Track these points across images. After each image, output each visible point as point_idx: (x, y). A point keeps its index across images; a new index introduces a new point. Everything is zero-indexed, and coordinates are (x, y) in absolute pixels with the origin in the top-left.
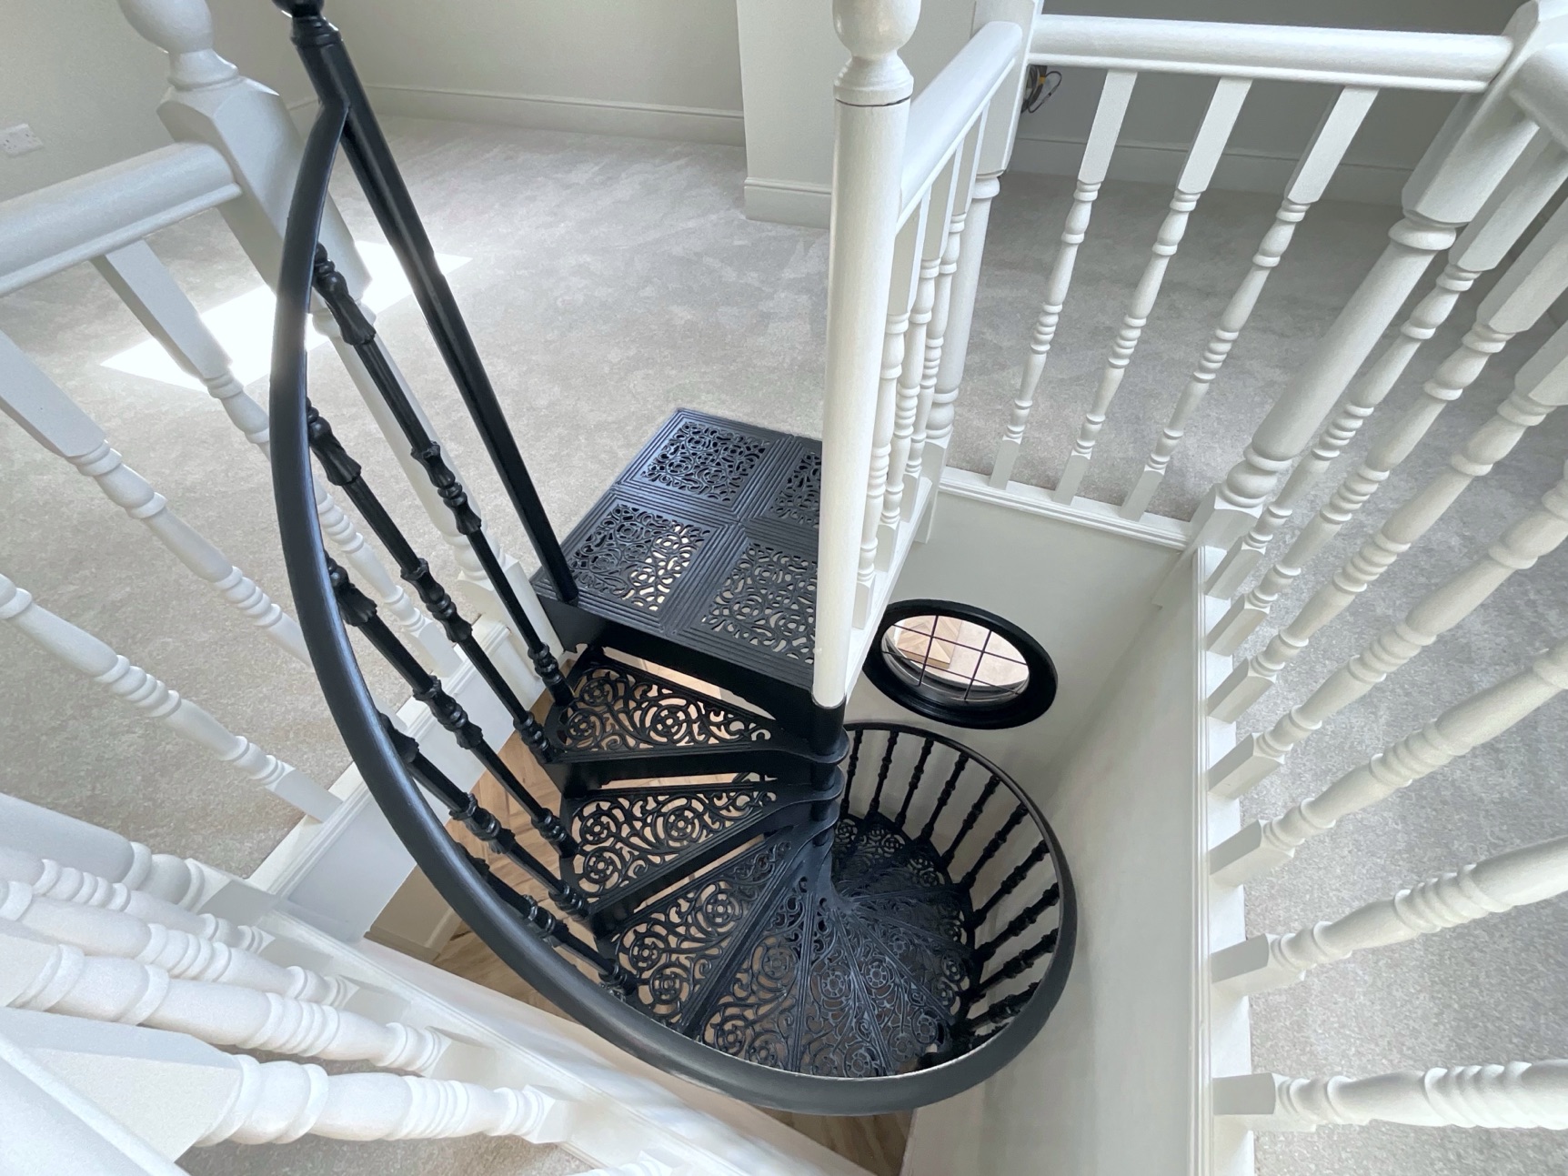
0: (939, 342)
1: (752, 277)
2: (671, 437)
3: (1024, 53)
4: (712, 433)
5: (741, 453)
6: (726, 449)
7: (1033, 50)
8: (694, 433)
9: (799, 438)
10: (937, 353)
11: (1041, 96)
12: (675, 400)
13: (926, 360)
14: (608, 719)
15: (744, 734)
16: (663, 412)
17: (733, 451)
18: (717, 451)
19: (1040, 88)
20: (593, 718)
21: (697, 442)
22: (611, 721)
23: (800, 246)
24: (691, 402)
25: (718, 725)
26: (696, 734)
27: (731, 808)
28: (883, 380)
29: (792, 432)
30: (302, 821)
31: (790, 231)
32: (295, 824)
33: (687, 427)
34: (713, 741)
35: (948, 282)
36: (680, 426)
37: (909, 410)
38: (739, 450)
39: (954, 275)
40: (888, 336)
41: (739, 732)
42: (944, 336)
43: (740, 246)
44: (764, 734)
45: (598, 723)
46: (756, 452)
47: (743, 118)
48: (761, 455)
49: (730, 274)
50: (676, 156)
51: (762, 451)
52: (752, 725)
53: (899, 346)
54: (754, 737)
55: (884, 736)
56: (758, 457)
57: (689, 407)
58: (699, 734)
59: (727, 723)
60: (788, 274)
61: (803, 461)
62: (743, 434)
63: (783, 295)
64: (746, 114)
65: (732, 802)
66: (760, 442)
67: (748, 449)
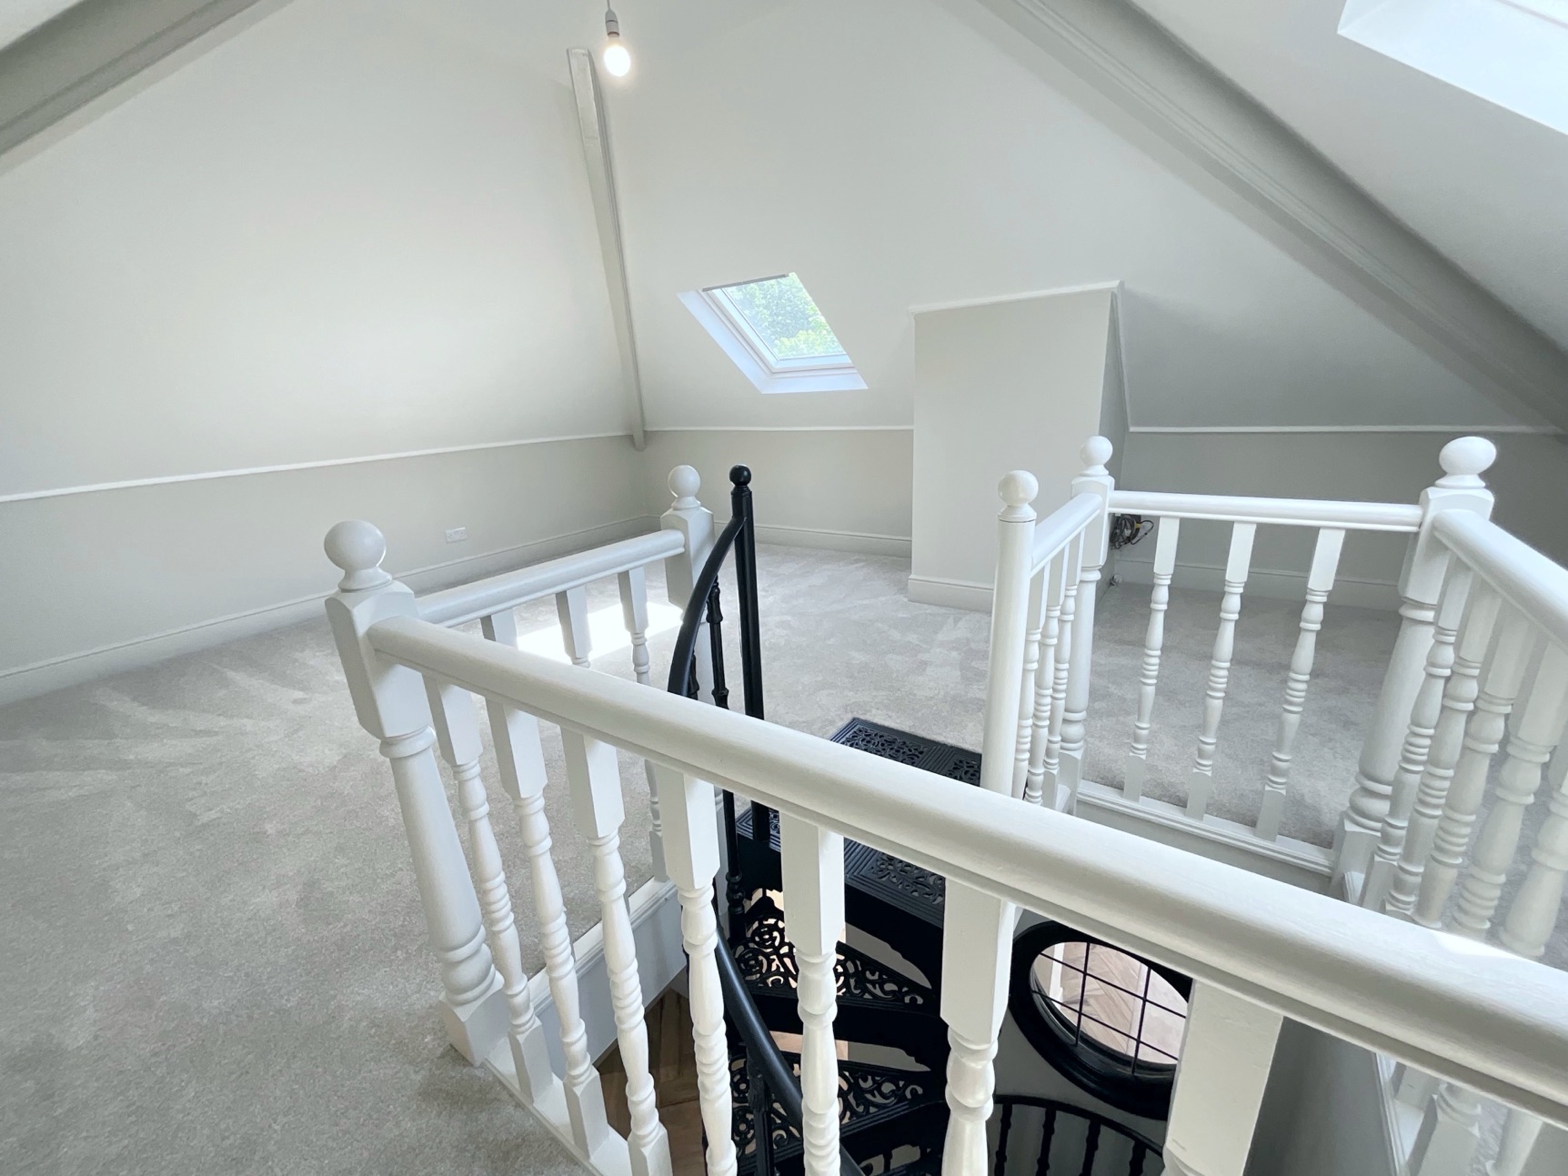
0: (1066, 666)
1: (912, 638)
2: (847, 736)
3: (1104, 508)
4: (881, 737)
5: (904, 753)
6: (892, 749)
7: (1110, 506)
8: (866, 735)
9: (952, 747)
10: (1064, 674)
11: (1140, 535)
12: (852, 712)
13: (1056, 678)
14: (774, 960)
15: (898, 996)
16: (842, 719)
17: (898, 751)
18: (884, 749)
19: (1138, 530)
20: (761, 958)
21: (869, 742)
22: (777, 962)
23: (951, 620)
24: (865, 714)
25: (873, 983)
26: (852, 987)
27: (876, 1092)
28: (1025, 671)
29: (946, 743)
30: (544, 970)
31: (943, 611)
32: (538, 972)
33: (861, 731)
34: (867, 996)
35: (1068, 627)
36: (855, 729)
37: (1044, 705)
38: (902, 751)
39: (1072, 622)
40: (1028, 642)
41: (892, 992)
42: (1070, 662)
43: (903, 618)
44: (916, 1000)
45: (765, 962)
46: (917, 753)
47: (911, 541)
48: (920, 756)
49: (896, 635)
50: (857, 561)
51: (921, 753)
52: (905, 989)
53: (1035, 649)
54: (907, 999)
55: (1038, 1114)
56: (918, 757)
57: (862, 717)
58: (856, 988)
59: (881, 983)
60: (940, 637)
61: (956, 764)
62: (904, 740)
63: (938, 650)
64: (915, 539)
65: (878, 1087)
66: (920, 746)
67: (910, 750)
